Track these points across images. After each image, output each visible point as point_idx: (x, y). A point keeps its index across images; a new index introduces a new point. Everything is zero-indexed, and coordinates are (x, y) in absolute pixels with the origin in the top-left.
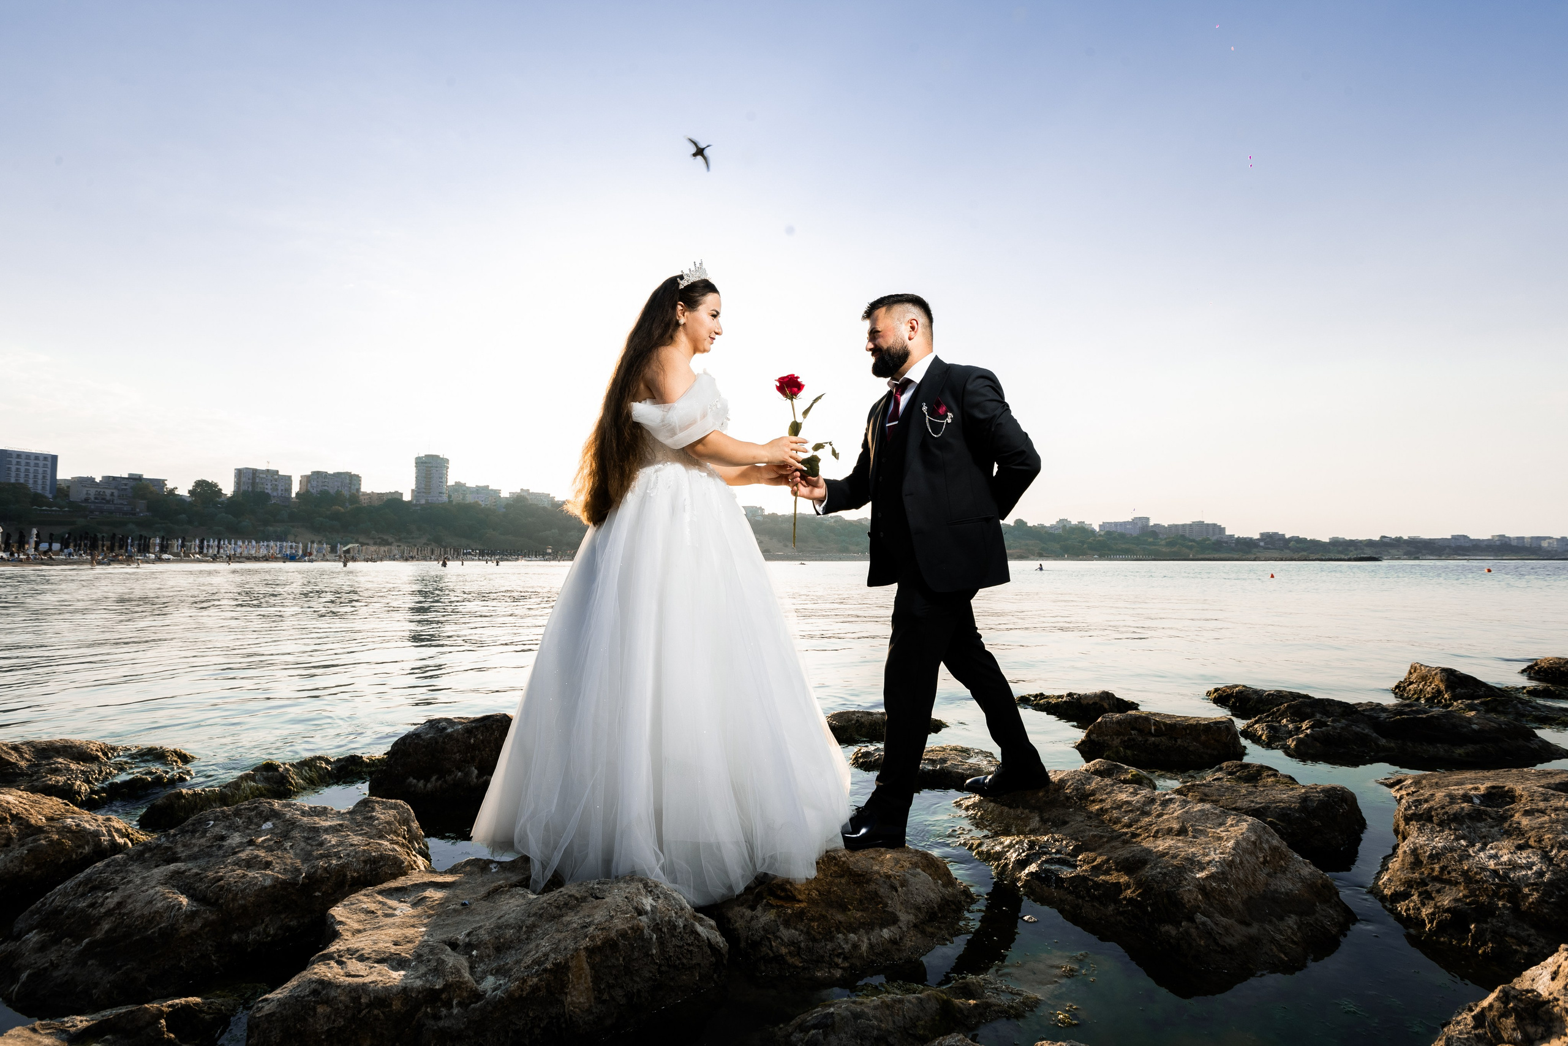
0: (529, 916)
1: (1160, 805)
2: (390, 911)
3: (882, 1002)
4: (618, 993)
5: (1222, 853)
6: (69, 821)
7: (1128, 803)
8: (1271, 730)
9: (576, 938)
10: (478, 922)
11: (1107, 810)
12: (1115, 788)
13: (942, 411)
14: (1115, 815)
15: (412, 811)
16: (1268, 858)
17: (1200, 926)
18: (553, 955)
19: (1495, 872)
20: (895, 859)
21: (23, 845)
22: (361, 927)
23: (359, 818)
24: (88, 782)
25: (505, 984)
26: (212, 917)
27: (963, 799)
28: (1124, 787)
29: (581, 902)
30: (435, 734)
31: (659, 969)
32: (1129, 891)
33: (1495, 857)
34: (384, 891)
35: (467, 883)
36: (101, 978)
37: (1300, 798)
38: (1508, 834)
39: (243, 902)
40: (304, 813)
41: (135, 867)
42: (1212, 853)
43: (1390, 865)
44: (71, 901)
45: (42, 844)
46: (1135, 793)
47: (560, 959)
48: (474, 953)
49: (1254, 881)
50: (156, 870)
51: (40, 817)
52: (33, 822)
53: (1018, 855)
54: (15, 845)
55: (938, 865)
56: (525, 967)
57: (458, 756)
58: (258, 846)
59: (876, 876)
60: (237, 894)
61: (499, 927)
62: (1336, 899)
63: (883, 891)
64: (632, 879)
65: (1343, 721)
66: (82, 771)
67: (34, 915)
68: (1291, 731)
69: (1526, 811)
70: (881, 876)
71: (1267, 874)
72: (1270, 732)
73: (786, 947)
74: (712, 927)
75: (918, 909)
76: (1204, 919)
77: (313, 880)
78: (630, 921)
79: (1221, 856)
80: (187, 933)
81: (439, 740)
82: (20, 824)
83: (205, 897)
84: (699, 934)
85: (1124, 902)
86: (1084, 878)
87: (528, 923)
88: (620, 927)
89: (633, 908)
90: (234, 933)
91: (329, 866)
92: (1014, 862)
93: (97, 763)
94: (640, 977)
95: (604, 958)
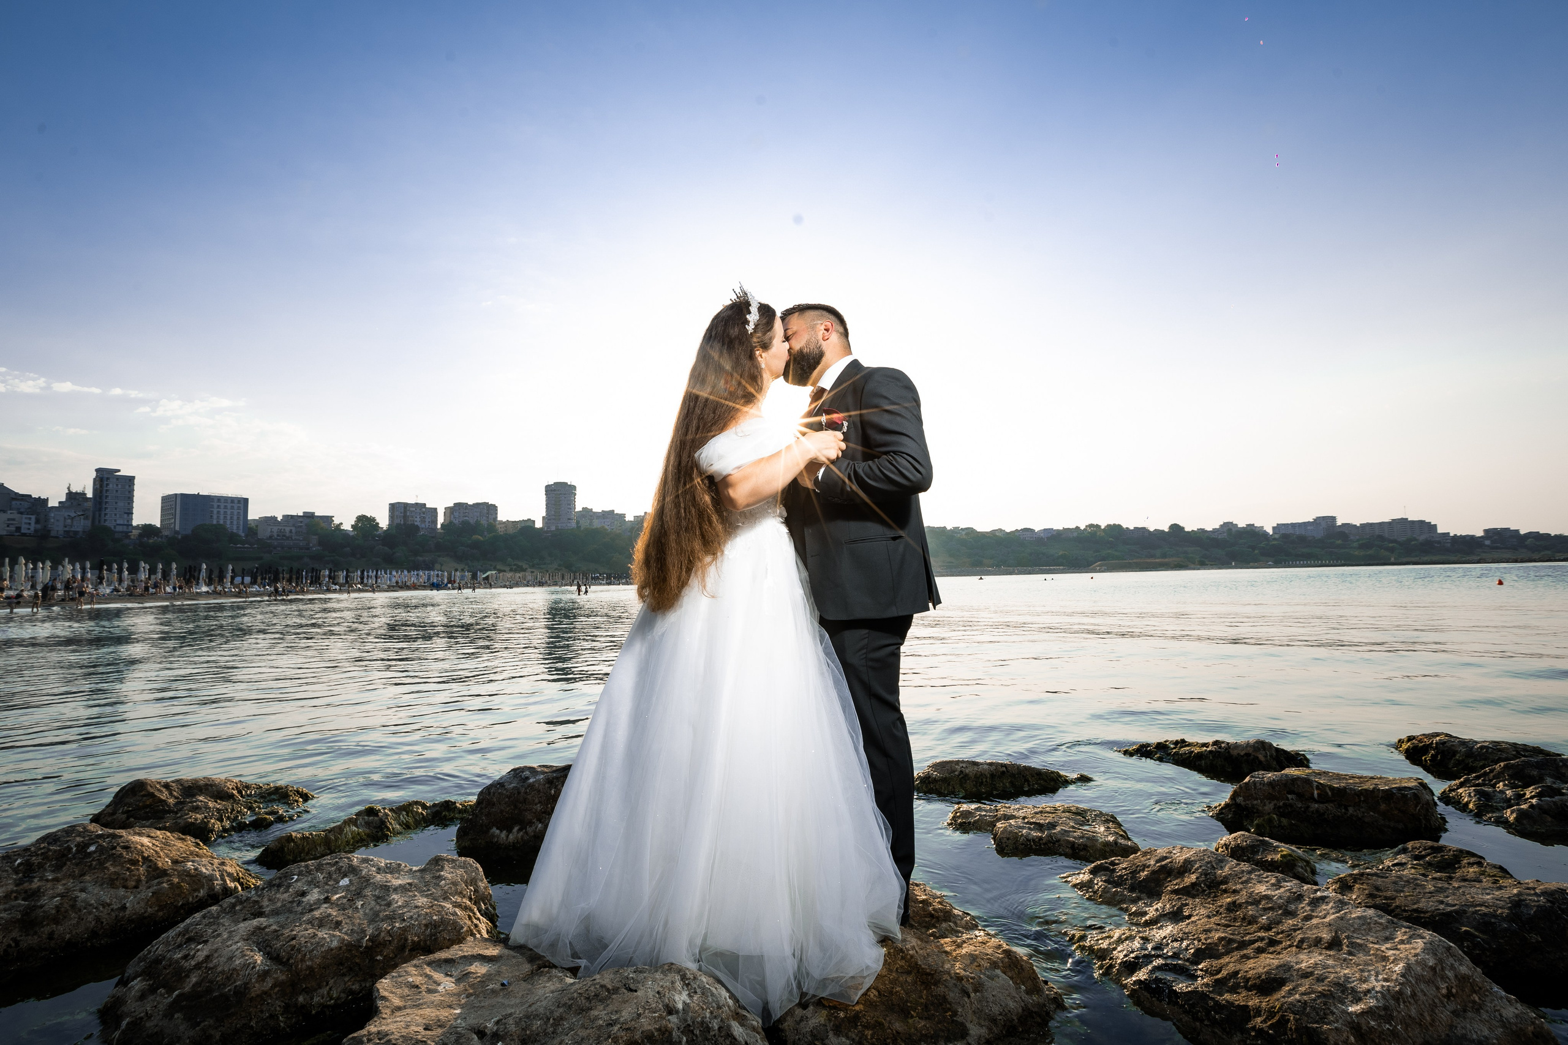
0: (558, 1007)
1: (1309, 904)
2: (434, 987)
5: (1386, 980)
6: (190, 865)
7: (1267, 897)
8: (1481, 796)
9: (599, 1037)
10: (512, 1006)
11: (1240, 905)
12: (1253, 876)
14: (1250, 913)
15: (481, 869)
16: (1454, 991)
20: (971, 956)
21: (149, 887)
22: (402, 1005)
23: (428, 877)
24: (221, 820)
26: (283, 977)
28: (1263, 875)
29: (613, 994)
30: (518, 783)
32: (1259, 1020)
34: (434, 962)
36: (184, 1033)
37: (1511, 903)
39: (310, 963)
40: (378, 870)
41: (226, 921)
42: (1373, 978)
44: (169, 951)
45: (164, 887)
46: (1277, 885)
49: (1433, 1020)
50: (242, 925)
51: (167, 860)
52: (160, 865)
53: (1126, 956)
54: (143, 886)
55: (1022, 966)
57: (539, 807)
58: (332, 904)
59: (946, 977)
60: (305, 955)
61: (528, 1017)
63: (953, 995)
64: (670, 970)
66: (217, 809)
67: (141, 962)
68: (1510, 799)
70: (951, 978)
71: (1453, 1012)
72: (1479, 799)
74: (754, 1029)
75: (994, 1020)
77: (376, 943)
78: (658, 1021)
79: (1384, 984)
80: (259, 992)
81: (523, 790)
82: (150, 867)
83: (278, 955)
84: (737, 1037)
85: (1253, 1034)
86: (1203, 996)
87: (557, 1014)
88: (647, 1027)
89: (663, 1006)
90: (300, 994)
91: (392, 929)
92: (1120, 964)
93: (231, 802)
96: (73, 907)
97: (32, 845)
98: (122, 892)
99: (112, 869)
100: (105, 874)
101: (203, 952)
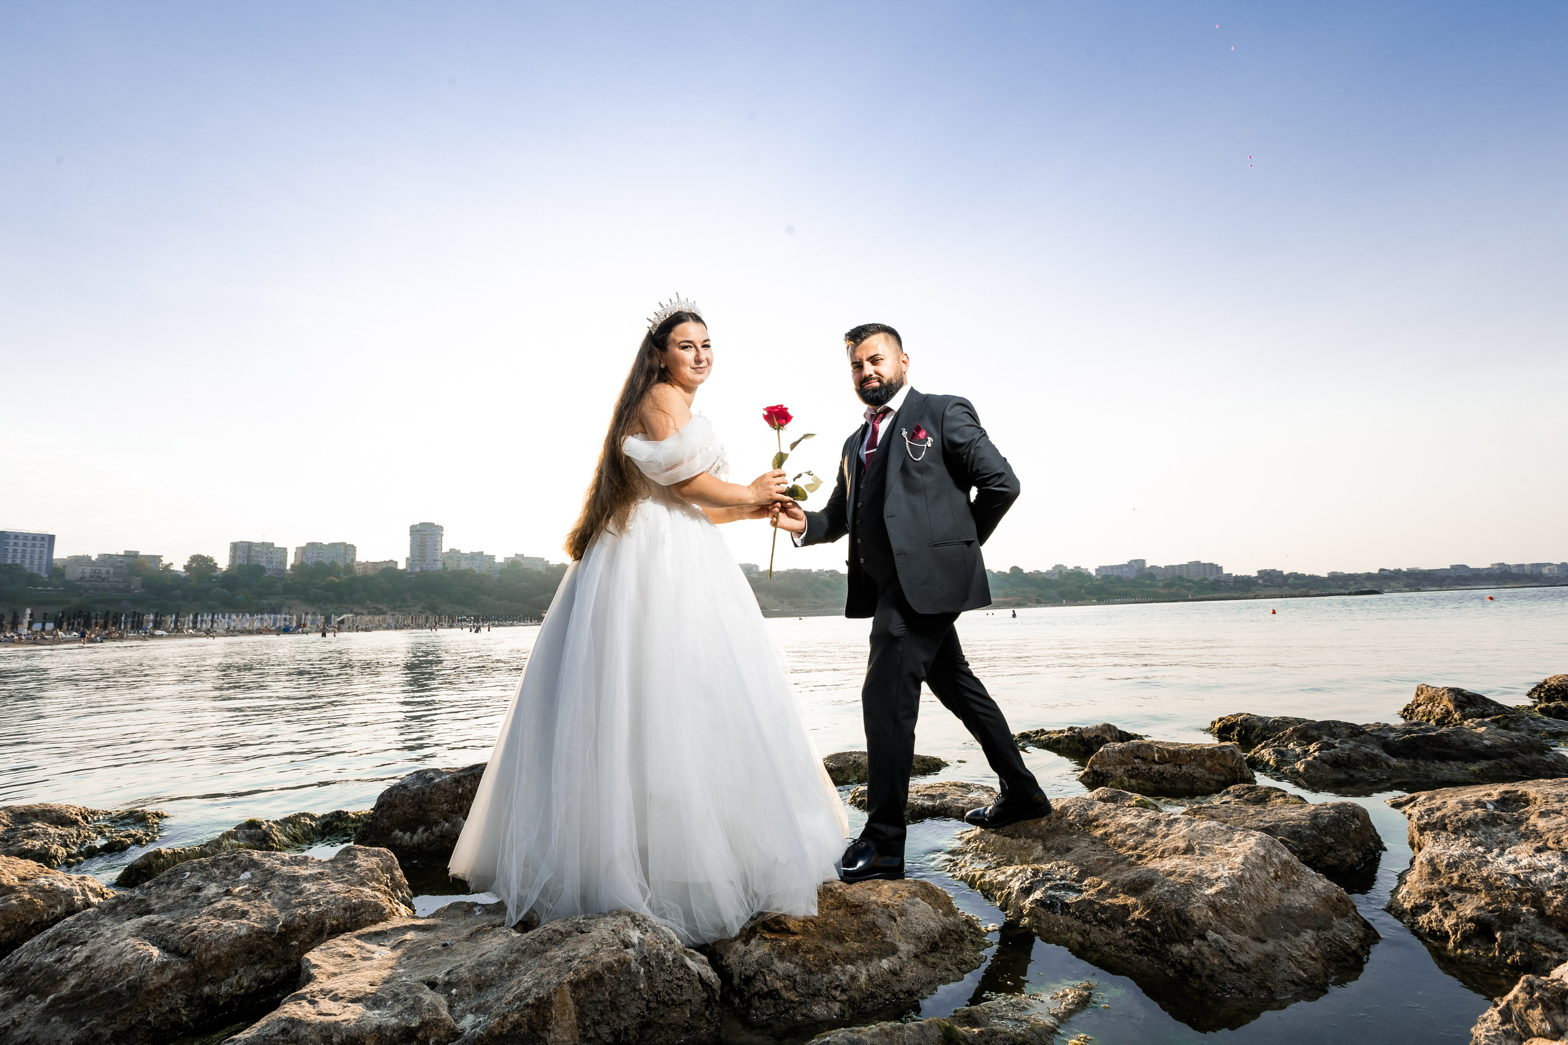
0: (511, 953)
1: (1165, 826)
2: (368, 955)
3: (881, 1030)
4: (604, 1030)
5: (1231, 869)
6: (42, 881)
7: (1132, 825)
8: (1278, 754)
9: (559, 972)
10: (459, 961)
11: (1111, 834)
12: (1118, 812)
13: (922, 435)
14: (1120, 838)
15: (396, 859)
16: (1279, 873)
17: (1213, 944)
18: (535, 991)
19: (1516, 877)
20: (893, 889)
22: (337, 971)
23: (340, 866)
24: (66, 846)
25: (485, 1021)
26: (184, 969)
28: (1128, 811)
29: (566, 937)
30: (422, 784)
31: (647, 1005)
32: (1137, 913)
33: (1515, 861)
34: (363, 935)
35: (448, 924)
36: (64, 1036)
37: (1310, 816)
38: (1525, 837)
39: (217, 952)
40: (283, 863)
41: (107, 921)
42: (1221, 869)
43: (1408, 878)
44: (38, 956)
45: (13, 904)
46: (1139, 816)
47: (543, 993)
48: (454, 991)
49: (1267, 896)
50: (128, 923)
52: (5, 882)
53: (1022, 883)
55: (937, 894)
56: (506, 1004)
57: (445, 807)
58: (234, 896)
59: (874, 906)
60: (210, 944)
61: (480, 965)
62: (1353, 913)
63: (881, 921)
65: (1351, 742)
66: (60, 836)
68: (1299, 754)
69: (1541, 812)
70: (878, 906)
71: (1280, 889)
72: (1277, 757)
73: (781, 981)
75: (919, 938)
76: (1216, 936)
77: (290, 929)
78: (616, 954)
79: (1229, 872)
80: (157, 985)
81: (427, 791)
83: (177, 948)
84: (691, 968)
85: (1133, 924)
86: (1091, 903)
87: (512, 958)
88: (606, 959)
89: (619, 941)
90: (206, 985)
91: (307, 914)
92: (1017, 891)
93: (76, 827)
94: (627, 1014)
95: (589, 993)
101: (81, 953)
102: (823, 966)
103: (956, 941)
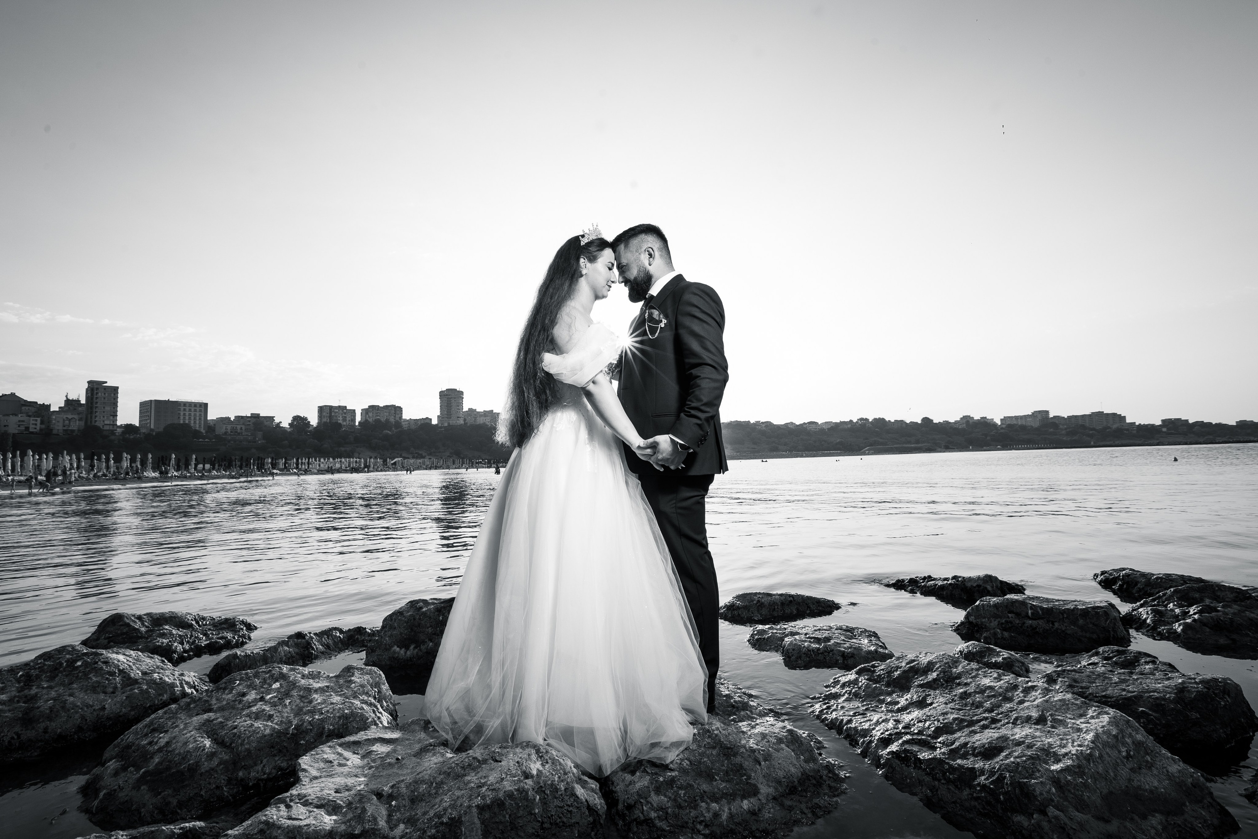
1: (1022, 692)
2: (344, 762)
5: (1080, 746)
6: (156, 675)
7: (991, 688)
8: (1156, 614)
9: (471, 796)
10: (404, 775)
11: (970, 694)
12: (980, 672)
14: (978, 699)
15: (383, 676)
16: (1132, 753)
17: (1053, 820)
18: (450, 811)
20: (762, 734)
21: (124, 693)
22: (318, 775)
23: (341, 681)
24: (182, 644)
25: (410, 833)
26: (226, 757)
27: (841, 676)
28: (989, 672)
29: (483, 764)
30: (414, 612)
31: (541, 825)
32: (983, 778)
34: (344, 743)
35: (407, 740)
37: (1176, 689)
39: (248, 746)
40: (303, 676)
41: (182, 715)
42: (1070, 745)
44: (138, 739)
45: (135, 692)
46: (999, 679)
47: (455, 814)
48: (394, 803)
49: (1116, 775)
50: (195, 718)
51: (138, 672)
52: (132, 675)
53: (882, 734)
54: (118, 693)
55: (801, 741)
56: (428, 819)
57: (430, 630)
58: (266, 702)
59: (742, 750)
60: (244, 740)
61: (416, 782)
62: (1209, 799)
63: (746, 764)
65: (1235, 606)
66: (179, 635)
67: (116, 748)
68: (1178, 615)
71: (1131, 769)
72: (1155, 616)
73: (655, 812)
74: (593, 790)
75: (779, 782)
76: (1057, 813)
77: (300, 731)
78: (517, 783)
79: (1078, 748)
80: (207, 769)
81: (418, 617)
82: (124, 677)
83: (223, 741)
84: (579, 796)
85: (978, 789)
86: (940, 762)
87: (439, 780)
88: (509, 788)
89: (521, 772)
90: (240, 770)
91: (312, 720)
92: (878, 740)
93: (191, 629)
94: (524, 833)
95: (492, 815)
96: (63, 708)
97: (32, 661)
98: (102, 696)
99: (94, 679)
100: (89, 683)
101: (163, 739)
102: (692, 802)
103: (814, 785)
